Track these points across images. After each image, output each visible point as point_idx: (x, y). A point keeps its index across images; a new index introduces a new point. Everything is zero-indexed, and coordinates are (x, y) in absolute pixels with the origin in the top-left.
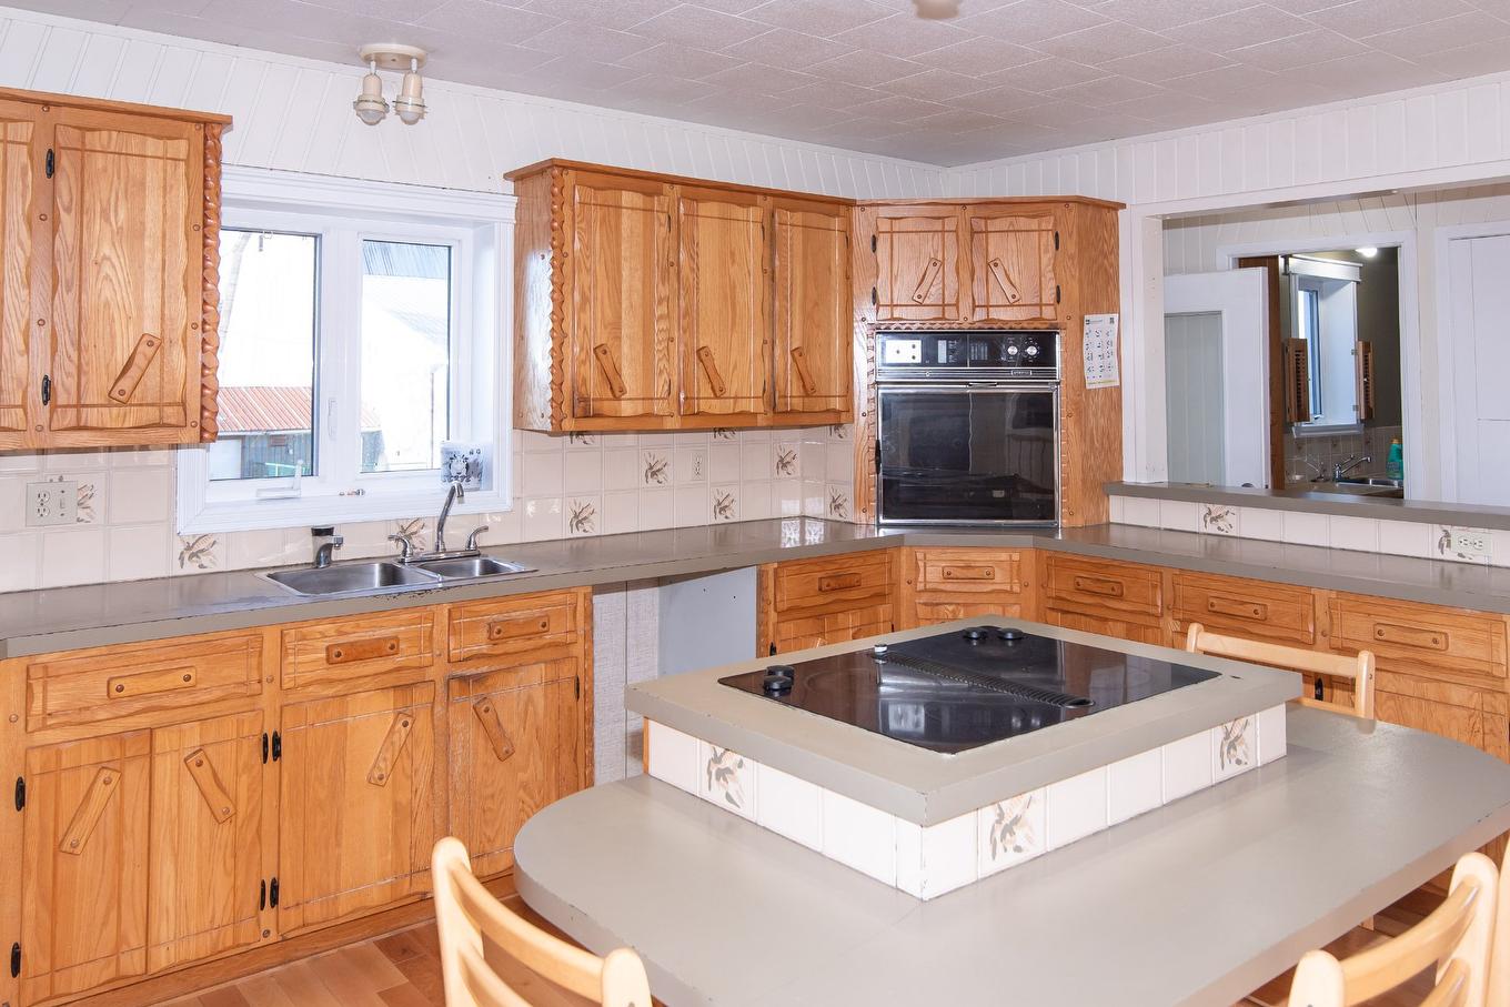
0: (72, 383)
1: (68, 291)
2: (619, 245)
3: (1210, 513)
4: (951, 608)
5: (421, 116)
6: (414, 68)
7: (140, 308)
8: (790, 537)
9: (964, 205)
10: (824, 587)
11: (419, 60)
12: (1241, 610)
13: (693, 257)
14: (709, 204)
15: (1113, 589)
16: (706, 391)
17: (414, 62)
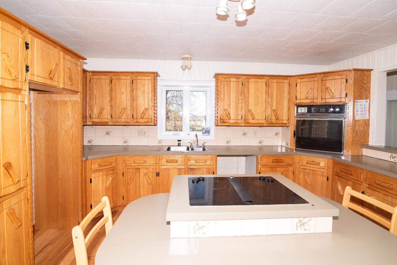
0: (136, 115)
1: (135, 101)
2: (230, 89)
3: (392, 156)
4: (308, 170)
5: (191, 68)
6: (189, 59)
7: (145, 104)
8: (279, 150)
9: (320, 74)
10: (273, 161)
11: (190, 58)
12: (384, 184)
13: (248, 91)
14: (252, 79)
15: (349, 172)
16: (250, 118)
17: (189, 58)
